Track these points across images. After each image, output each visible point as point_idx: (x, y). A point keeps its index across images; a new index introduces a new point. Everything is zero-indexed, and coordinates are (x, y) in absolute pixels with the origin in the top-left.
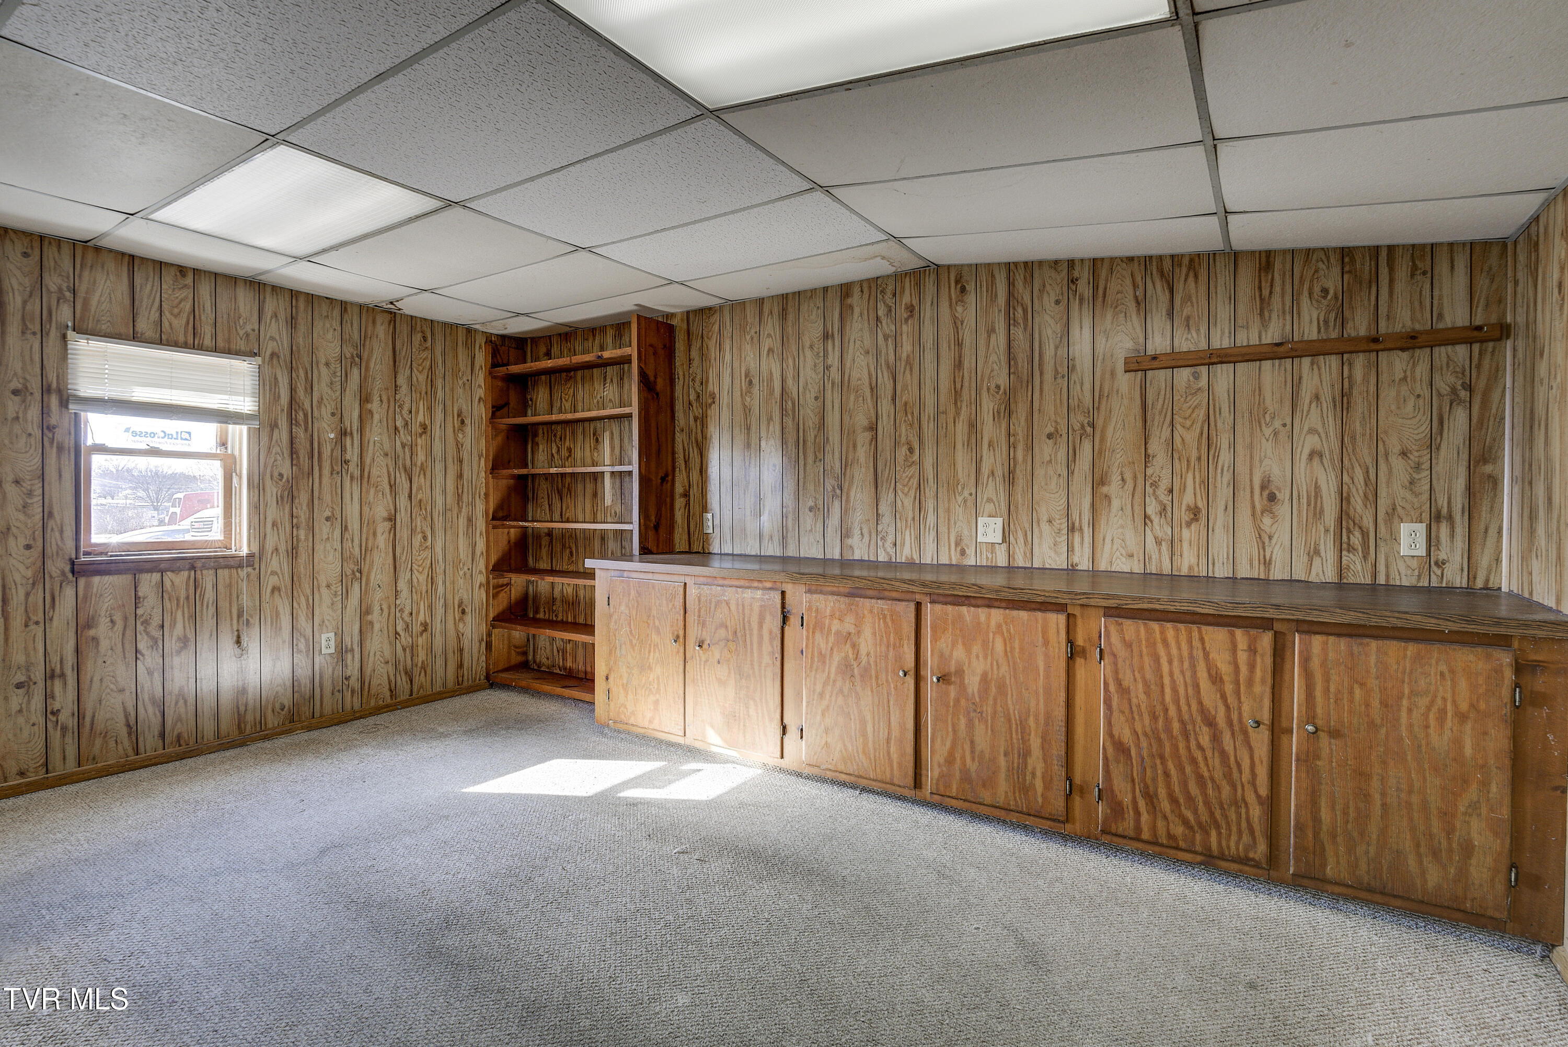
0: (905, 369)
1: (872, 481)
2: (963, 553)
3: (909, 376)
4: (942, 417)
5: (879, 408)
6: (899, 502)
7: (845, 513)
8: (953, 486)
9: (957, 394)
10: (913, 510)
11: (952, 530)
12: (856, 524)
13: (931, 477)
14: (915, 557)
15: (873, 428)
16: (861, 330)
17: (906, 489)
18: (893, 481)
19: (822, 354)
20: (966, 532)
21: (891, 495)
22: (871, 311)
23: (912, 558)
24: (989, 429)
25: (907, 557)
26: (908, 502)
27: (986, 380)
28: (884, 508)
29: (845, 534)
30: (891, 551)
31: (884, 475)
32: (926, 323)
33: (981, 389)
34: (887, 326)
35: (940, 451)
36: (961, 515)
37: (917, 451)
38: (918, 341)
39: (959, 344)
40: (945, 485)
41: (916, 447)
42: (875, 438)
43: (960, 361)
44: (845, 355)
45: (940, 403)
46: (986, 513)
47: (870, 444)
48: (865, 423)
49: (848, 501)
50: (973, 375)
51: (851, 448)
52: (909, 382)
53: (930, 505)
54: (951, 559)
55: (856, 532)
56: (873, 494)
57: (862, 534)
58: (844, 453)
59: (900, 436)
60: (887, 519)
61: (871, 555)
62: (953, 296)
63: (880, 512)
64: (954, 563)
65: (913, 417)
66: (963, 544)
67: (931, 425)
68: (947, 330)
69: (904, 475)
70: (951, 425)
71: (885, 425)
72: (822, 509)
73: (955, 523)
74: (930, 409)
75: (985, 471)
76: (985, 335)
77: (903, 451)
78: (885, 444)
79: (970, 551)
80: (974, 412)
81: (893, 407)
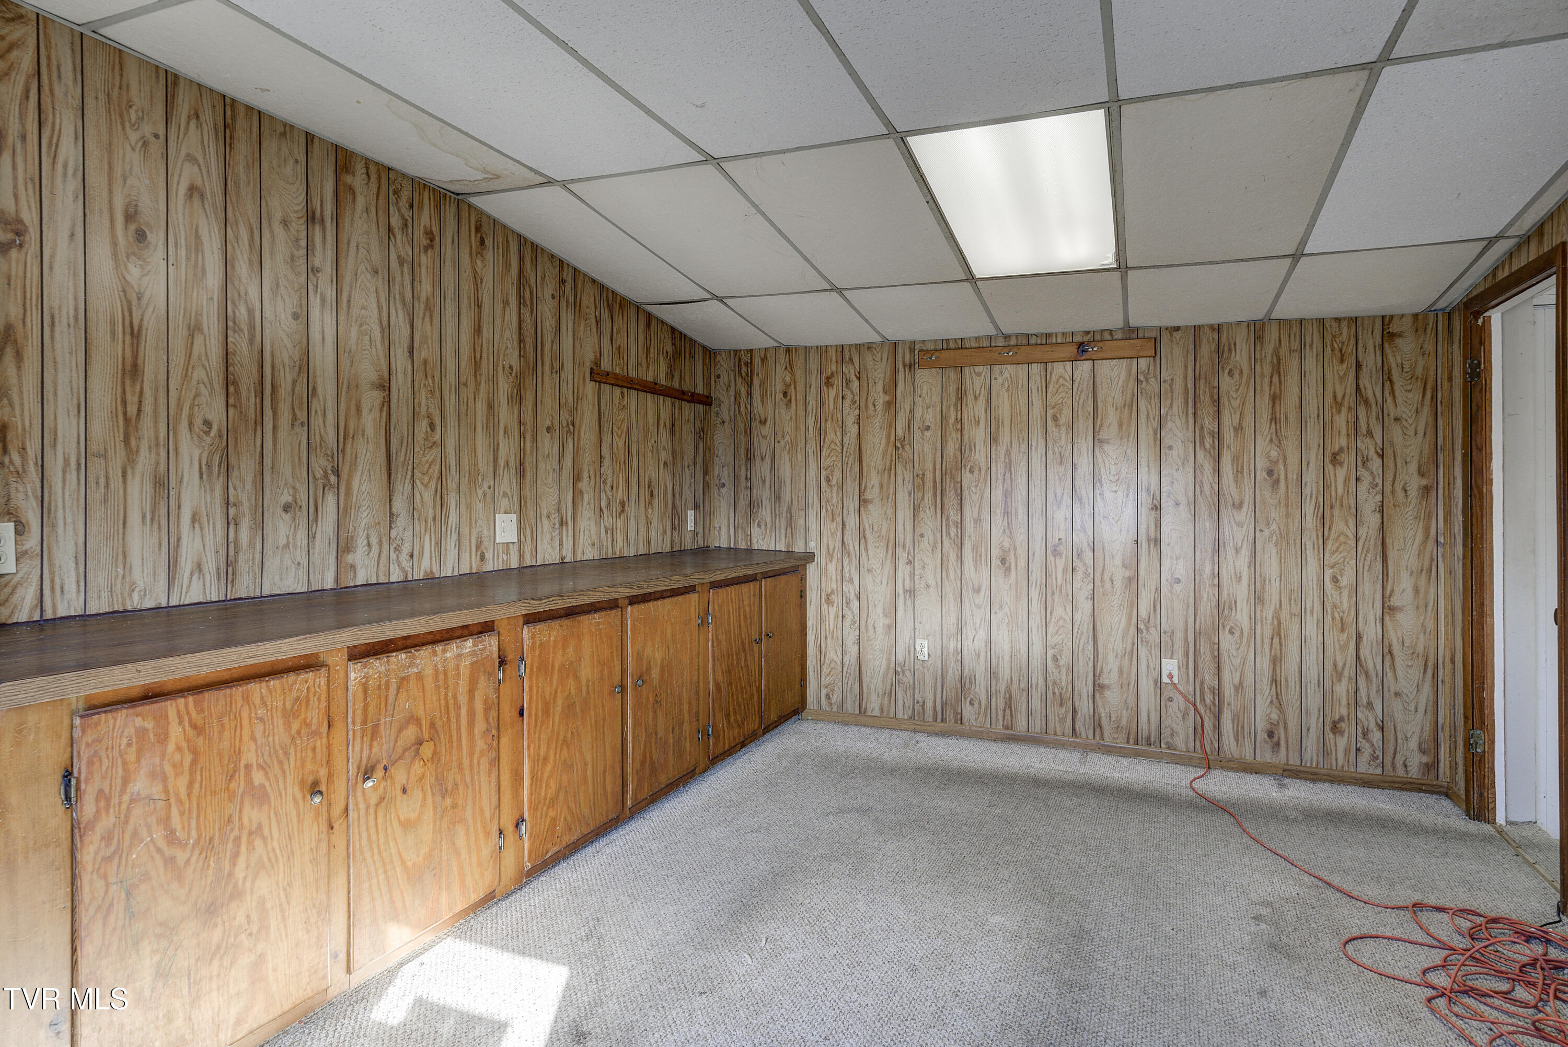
0: (424, 314)
1: (384, 464)
2: (483, 558)
3: (429, 324)
4: (463, 389)
5: (392, 360)
6: (417, 496)
7: (343, 513)
8: (474, 477)
9: (477, 364)
10: (434, 507)
11: (473, 530)
12: (361, 531)
13: (453, 464)
14: (435, 571)
15: (385, 386)
16: (367, 233)
17: (426, 479)
18: (410, 467)
19: (303, 243)
20: (485, 533)
21: (408, 486)
22: (380, 212)
23: (432, 572)
24: (506, 415)
25: (425, 572)
26: (428, 496)
27: (501, 357)
28: (399, 505)
29: (344, 546)
30: (406, 564)
31: (399, 458)
32: (447, 264)
33: (497, 366)
34: (400, 245)
35: (462, 432)
36: (481, 512)
37: (438, 428)
38: (439, 281)
39: (479, 306)
40: (467, 475)
41: (437, 421)
42: (387, 402)
43: (479, 326)
44: (342, 261)
45: (461, 370)
46: (502, 511)
47: (381, 410)
48: (374, 377)
49: (348, 493)
50: (491, 346)
51: (353, 411)
52: (429, 334)
53: (452, 500)
54: (471, 567)
55: (361, 542)
56: (385, 483)
57: (369, 545)
58: (342, 418)
59: (420, 405)
60: (402, 521)
61: (381, 574)
62: (474, 245)
63: (394, 510)
64: (474, 571)
65: (433, 381)
66: (483, 547)
67: (453, 397)
68: (467, 285)
69: (424, 459)
70: (471, 401)
71: (400, 383)
72: (305, 508)
73: (476, 522)
74: (451, 378)
75: (502, 462)
76: (501, 306)
77: (422, 426)
78: (401, 413)
79: (489, 555)
80: (491, 391)
81: (409, 362)
